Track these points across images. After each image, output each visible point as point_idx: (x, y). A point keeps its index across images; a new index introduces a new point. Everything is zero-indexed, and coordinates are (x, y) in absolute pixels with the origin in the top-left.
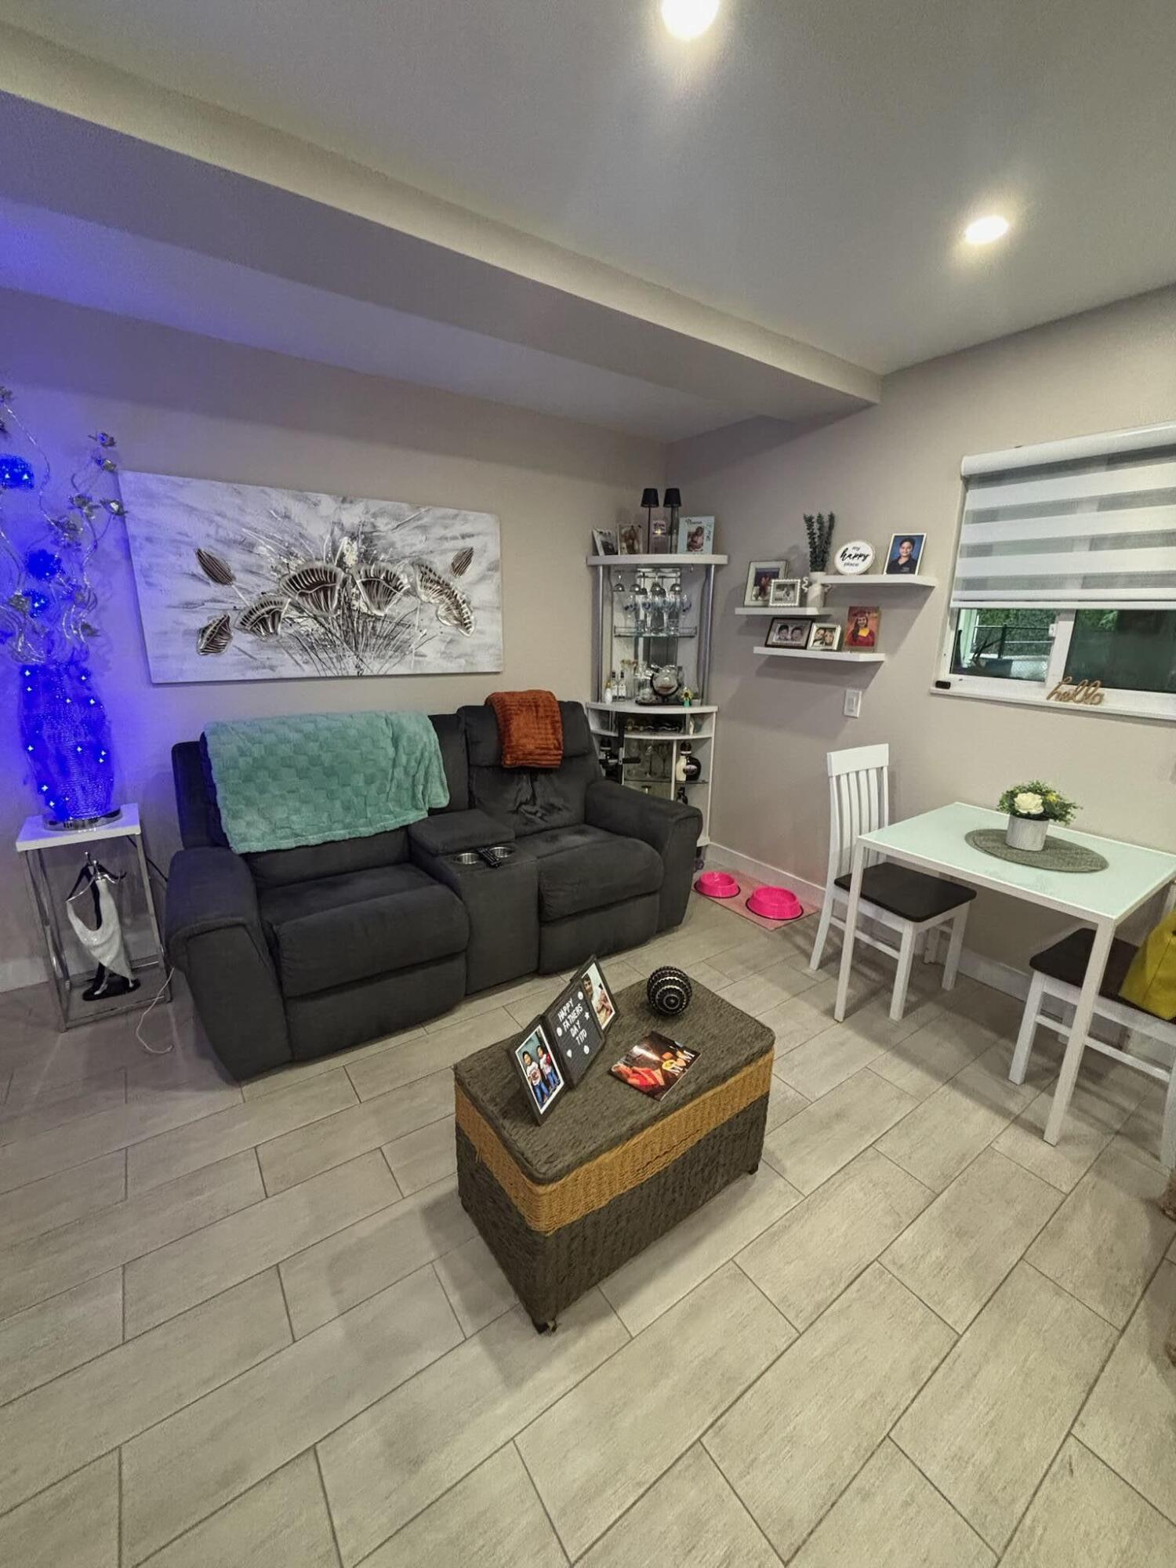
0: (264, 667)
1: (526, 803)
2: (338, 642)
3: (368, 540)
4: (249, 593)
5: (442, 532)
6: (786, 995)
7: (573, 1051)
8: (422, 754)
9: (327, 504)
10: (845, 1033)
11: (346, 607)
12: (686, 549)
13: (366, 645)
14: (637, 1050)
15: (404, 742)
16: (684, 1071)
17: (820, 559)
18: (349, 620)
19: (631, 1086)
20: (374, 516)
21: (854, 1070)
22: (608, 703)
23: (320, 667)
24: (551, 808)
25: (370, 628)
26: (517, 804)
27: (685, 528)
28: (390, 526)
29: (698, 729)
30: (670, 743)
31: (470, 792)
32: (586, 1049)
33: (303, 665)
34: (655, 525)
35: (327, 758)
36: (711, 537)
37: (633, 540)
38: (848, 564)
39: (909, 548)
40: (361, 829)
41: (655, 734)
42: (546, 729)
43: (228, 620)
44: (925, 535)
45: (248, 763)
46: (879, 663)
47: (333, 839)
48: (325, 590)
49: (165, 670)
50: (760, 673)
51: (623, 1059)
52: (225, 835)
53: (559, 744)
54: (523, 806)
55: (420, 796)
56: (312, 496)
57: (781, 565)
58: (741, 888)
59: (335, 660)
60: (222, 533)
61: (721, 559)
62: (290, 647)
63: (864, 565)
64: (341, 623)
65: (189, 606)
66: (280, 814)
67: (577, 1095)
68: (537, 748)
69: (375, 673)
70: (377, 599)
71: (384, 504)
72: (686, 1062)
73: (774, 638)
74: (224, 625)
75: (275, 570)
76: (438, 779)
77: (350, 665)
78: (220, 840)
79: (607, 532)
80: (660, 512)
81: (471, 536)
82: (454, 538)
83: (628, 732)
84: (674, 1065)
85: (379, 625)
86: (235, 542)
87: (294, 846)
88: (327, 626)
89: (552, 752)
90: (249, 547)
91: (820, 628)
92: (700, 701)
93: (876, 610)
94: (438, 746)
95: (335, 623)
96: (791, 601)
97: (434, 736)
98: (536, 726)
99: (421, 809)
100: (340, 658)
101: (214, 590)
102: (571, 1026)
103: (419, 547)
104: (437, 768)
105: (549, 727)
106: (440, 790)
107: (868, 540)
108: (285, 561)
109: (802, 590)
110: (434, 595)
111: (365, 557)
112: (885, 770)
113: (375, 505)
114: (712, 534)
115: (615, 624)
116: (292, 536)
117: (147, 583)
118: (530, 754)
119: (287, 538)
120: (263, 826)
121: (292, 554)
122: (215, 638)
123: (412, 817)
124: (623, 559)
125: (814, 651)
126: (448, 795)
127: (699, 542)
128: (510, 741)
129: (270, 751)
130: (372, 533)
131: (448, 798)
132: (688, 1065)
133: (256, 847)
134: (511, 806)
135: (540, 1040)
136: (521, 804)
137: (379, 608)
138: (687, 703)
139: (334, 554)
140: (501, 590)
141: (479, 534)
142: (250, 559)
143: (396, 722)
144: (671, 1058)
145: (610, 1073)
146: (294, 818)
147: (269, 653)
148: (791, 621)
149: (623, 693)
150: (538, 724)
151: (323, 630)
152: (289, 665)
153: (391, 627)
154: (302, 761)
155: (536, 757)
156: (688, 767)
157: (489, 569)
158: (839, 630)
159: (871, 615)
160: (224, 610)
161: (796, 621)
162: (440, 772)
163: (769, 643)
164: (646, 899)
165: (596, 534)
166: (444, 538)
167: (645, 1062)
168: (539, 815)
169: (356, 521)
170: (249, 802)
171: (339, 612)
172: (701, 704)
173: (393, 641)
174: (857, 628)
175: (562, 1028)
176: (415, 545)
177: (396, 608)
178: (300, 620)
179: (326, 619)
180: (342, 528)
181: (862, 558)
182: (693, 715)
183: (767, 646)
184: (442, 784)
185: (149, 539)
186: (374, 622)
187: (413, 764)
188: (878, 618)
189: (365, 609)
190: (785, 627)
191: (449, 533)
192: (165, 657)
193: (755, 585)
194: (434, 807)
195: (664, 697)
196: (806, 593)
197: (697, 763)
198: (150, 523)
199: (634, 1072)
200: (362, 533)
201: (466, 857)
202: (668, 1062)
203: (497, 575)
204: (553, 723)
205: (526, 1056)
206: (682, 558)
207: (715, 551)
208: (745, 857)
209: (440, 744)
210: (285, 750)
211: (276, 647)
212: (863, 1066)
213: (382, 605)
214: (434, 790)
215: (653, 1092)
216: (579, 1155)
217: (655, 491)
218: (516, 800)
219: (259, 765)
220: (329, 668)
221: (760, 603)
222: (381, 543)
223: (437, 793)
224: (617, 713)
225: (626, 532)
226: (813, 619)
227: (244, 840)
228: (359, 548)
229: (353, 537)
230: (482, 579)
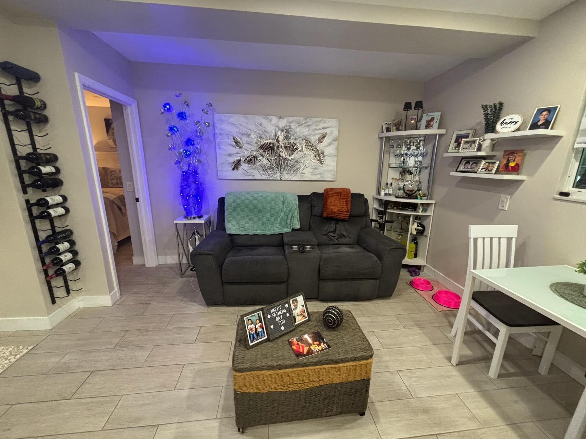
0: (250, 175)
1: (331, 232)
2: (274, 168)
3: (288, 131)
4: (248, 151)
5: (315, 127)
6: (430, 343)
7: (274, 327)
8: (291, 208)
9: (275, 120)
10: (455, 372)
11: (278, 155)
12: (425, 128)
13: (284, 169)
14: (306, 336)
15: (286, 204)
16: (318, 352)
17: (490, 128)
18: (279, 160)
19: (293, 349)
20: (290, 123)
21: (448, 392)
22: (382, 196)
23: (268, 176)
24: (342, 236)
25: (286, 163)
26: (327, 232)
27: (425, 118)
28: (296, 126)
29: (424, 210)
30: (409, 216)
31: (310, 225)
32: (283, 328)
33: (263, 175)
34: (411, 118)
35: (259, 206)
36: (438, 121)
37: (399, 126)
38: (504, 128)
39: (547, 115)
40: (267, 232)
41: (401, 211)
42: (343, 203)
43: (241, 159)
44: (559, 106)
45: (235, 205)
46: (523, 181)
47: (257, 234)
48: (271, 150)
49: (223, 175)
50: (457, 185)
51: (297, 338)
52: (225, 227)
53: (348, 210)
54: (330, 233)
55: (289, 223)
56: (270, 117)
57: (471, 132)
58: (434, 287)
59: (273, 174)
60: (241, 131)
61: (443, 131)
62: (259, 169)
63: (514, 127)
64: (276, 161)
65: (230, 155)
66: (242, 222)
67: (270, 344)
68: (338, 211)
69: (286, 179)
70: (289, 153)
71: (294, 118)
72: (322, 348)
73: (461, 168)
74: (239, 161)
75: (256, 143)
76: (296, 218)
77: (278, 176)
78: (224, 229)
79: (389, 123)
80: (413, 112)
81: (326, 128)
82: (320, 129)
83: (388, 209)
84: (316, 348)
85: (289, 162)
86: (245, 134)
87: (244, 234)
88: (271, 162)
89: (345, 213)
90: (248, 135)
91: (487, 162)
92: (426, 197)
93: (522, 151)
94: (298, 206)
95: (274, 161)
96: (472, 149)
97: (297, 202)
98: (339, 202)
99: (289, 228)
100: (275, 174)
101: (238, 149)
102: (277, 316)
103: (306, 133)
104: (297, 213)
105: (345, 203)
106: (297, 222)
107: (519, 114)
108: (259, 140)
109: (479, 143)
110: (310, 151)
111: (286, 138)
112: (514, 240)
113: (291, 119)
114: (439, 120)
115: (390, 162)
116: (262, 131)
117: (219, 148)
118: (334, 212)
119: (260, 132)
120: (237, 226)
121: (262, 137)
122: (237, 165)
123: (285, 230)
124: (394, 133)
125: (481, 174)
126: (300, 224)
127: (431, 124)
128: (327, 207)
129: (243, 202)
130: (288, 129)
131: (300, 225)
132: (322, 350)
133: (232, 232)
134: (324, 233)
135: (260, 317)
136: (329, 232)
137: (289, 156)
138: (419, 198)
139: (276, 137)
140: (337, 149)
141: (330, 127)
142: (249, 140)
143: (285, 196)
144: (317, 345)
145: (288, 340)
146: (246, 225)
147: (252, 171)
148: (470, 159)
149: (391, 192)
150: (340, 201)
151: (270, 164)
152: (258, 175)
153: (293, 163)
154: (251, 206)
155: (337, 214)
156: (418, 228)
157: (333, 141)
158: (498, 163)
159: (518, 154)
160: (240, 156)
161: (474, 159)
162: (297, 216)
163: (458, 170)
164: (371, 281)
165: (383, 124)
166: (316, 130)
167: (306, 342)
168: (336, 237)
169: (284, 125)
170: (234, 218)
171: (276, 157)
172: (427, 199)
173: (293, 167)
174: (508, 161)
175: (271, 316)
176: (304, 133)
177: (295, 156)
178: (263, 160)
179: (271, 160)
180: (279, 128)
181: (514, 123)
182: (422, 204)
183: (457, 171)
184: (298, 220)
185: (220, 134)
186: (287, 161)
187: (288, 211)
188: (524, 156)
189: (284, 156)
190: (468, 162)
191: (317, 128)
192: (222, 171)
193: (455, 142)
194: (294, 228)
195: (410, 195)
196: (482, 145)
197: (424, 227)
198: (221, 129)
199: (298, 344)
200: (285, 129)
201: (295, 248)
202: (315, 345)
203: (336, 143)
204: (347, 201)
205: (250, 321)
206: (423, 131)
207: (439, 128)
208: (441, 274)
209: (299, 205)
210: (247, 202)
211: (255, 169)
212: (456, 393)
213: (291, 155)
214: (294, 222)
215: (298, 354)
216: (252, 366)
217: (410, 103)
218: (327, 230)
219: (239, 206)
220: (271, 177)
221: (457, 151)
222: (292, 133)
223: (296, 223)
224: (385, 200)
225: (396, 123)
226: (484, 158)
227: (230, 229)
228: (284, 135)
229: (282, 131)
230: (330, 144)
